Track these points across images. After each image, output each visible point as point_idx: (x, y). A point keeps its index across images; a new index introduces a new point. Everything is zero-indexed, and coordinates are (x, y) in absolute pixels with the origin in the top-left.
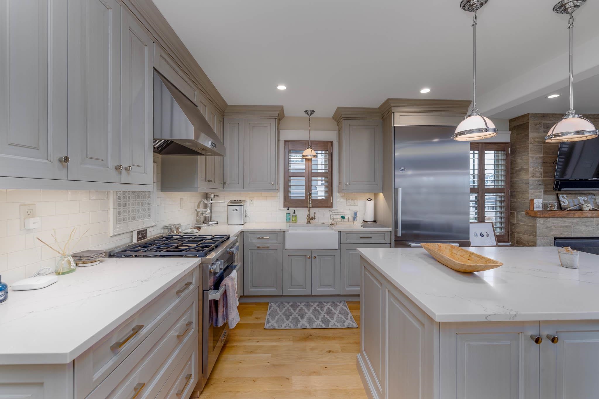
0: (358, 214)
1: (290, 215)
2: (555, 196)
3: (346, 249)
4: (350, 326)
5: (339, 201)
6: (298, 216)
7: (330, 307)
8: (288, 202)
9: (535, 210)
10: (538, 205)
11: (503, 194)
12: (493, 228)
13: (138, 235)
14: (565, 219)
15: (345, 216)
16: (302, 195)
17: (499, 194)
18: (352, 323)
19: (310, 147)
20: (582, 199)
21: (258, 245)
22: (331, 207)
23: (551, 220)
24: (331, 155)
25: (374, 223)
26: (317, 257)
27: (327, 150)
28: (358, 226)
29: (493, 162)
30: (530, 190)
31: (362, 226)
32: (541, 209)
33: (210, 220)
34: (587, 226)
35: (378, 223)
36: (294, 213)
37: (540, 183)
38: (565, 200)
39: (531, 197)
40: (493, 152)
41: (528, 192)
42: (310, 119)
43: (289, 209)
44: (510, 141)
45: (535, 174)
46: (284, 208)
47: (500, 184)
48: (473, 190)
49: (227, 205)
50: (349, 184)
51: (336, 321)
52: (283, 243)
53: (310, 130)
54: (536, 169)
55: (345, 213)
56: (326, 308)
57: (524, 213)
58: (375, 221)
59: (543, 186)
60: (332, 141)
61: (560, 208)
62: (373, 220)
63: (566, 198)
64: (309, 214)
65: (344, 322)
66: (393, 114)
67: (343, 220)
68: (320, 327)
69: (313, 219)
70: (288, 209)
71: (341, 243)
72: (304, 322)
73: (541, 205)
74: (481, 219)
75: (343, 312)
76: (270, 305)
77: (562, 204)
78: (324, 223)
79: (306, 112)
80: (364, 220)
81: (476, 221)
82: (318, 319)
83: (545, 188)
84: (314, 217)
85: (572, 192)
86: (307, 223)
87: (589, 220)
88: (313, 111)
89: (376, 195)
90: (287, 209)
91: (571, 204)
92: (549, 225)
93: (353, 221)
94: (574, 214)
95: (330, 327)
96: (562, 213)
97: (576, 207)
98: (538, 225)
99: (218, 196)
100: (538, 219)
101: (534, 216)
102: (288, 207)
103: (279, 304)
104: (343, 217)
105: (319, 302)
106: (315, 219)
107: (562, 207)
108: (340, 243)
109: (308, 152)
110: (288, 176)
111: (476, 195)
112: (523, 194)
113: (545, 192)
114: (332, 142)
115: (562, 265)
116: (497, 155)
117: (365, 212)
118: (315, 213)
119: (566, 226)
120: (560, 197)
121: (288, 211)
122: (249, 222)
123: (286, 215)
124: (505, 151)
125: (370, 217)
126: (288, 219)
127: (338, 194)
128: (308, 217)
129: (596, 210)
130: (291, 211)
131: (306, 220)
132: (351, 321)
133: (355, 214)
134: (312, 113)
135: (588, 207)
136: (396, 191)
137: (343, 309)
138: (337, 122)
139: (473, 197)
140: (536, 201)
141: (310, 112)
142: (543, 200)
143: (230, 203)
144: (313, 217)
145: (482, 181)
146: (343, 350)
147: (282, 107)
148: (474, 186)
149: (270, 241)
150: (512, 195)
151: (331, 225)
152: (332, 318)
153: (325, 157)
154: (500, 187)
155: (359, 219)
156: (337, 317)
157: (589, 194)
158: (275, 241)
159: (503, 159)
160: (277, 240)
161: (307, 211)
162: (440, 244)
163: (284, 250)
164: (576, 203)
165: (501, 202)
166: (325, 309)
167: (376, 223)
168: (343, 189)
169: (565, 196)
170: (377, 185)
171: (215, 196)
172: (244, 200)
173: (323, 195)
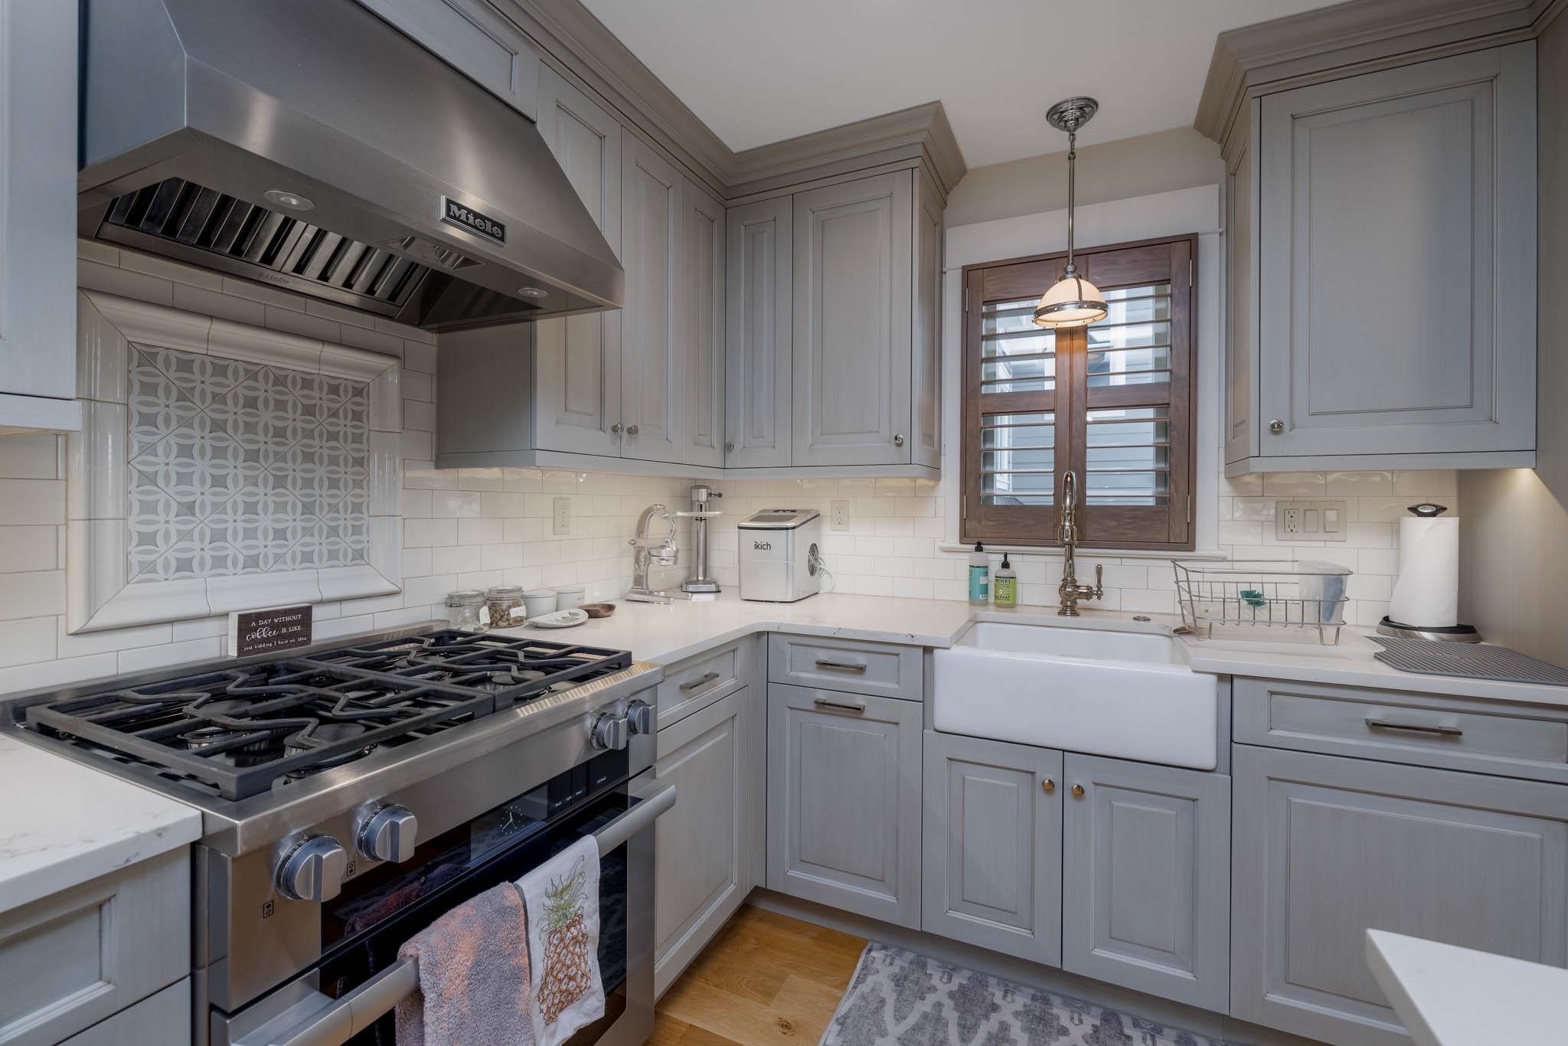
0: (1351, 588)
1: (986, 574)
3: (1269, 776)
5: (1233, 518)
6: (1019, 579)
8: (980, 522)
13: (247, 630)
15: (1269, 593)
16: (1041, 492)
19: (1072, 272)
21: (822, 696)
22: (1188, 543)
24: (1191, 298)
25: (1459, 640)
26: (1088, 787)
27: (1168, 281)
28: (1349, 655)
33: (700, 578)
35: (1493, 641)
36: (1006, 565)
42: (1073, 151)
43: (985, 547)
46: (961, 542)
49: (740, 528)
50: (1293, 428)
52: (925, 700)
53: (1071, 199)
55: (1266, 578)
58: (1465, 630)
60: (1196, 235)
62: (1452, 622)
64: (1072, 575)
67: (1247, 611)
69: (1088, 597)
70: (979, 549)
71: (1235, 740)
76: (866, 958)
78: (1147, 620)
79: (1056, 115)
80: (1386, 619)
84: (1095, 589)
86: (1062, 612)
89: (1473, 483)
90: (971, 548)
93: (1319, 626)
99: (720, 495)
102: (977, 540)
103: (906, 965)
104: (1254, 599)
106: (1099, 598)
108: (1229, 739)
109: (1063, 291)
110: (978, 411)
114: (1191, 241)
117: (1396, 576)
118: (1099, 572)
121: (979, 558)
122: (830, 593)
123: (971, 572)
125: (1429, 606)
126: (977, 590)
127: (1226, 486)
128: (1065, 585)
130: (992, 556)
131: (1056, 600)
134: (1084, 116)
138: (1220, 142)
141: (1076, 111)
143: (751, 521)
144: (1089, 588)
147: (935, 111)
149: (870, 684)
151: (1181, 632)
155: (1360, 614)
158: (889, 686)
160: (899, 683)
161: (1063, 559)
163: (930, 734)
167: (1479, 639)
168: (1254, 453)
170: (1492, 423)
171: (710, 495)
172: (808, 512)
173: (1142, 491)
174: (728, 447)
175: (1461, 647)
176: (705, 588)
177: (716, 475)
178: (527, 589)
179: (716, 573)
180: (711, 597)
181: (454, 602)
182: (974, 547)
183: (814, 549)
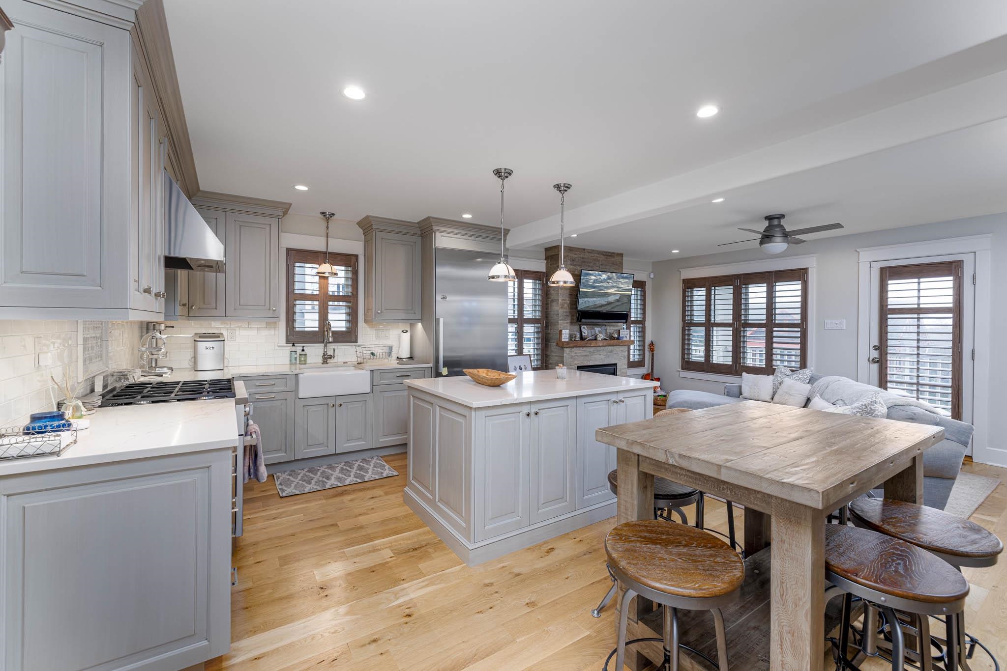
0: (393, 350)
1: (296, 354)
2: (579, 327)
3: (380, 392)
4: (390, 475)
5: (365, 333)
6: (308, 354)
7: (362, 464)
8: (293, 336)
9: (563, 340)
10: (565, 336)
11: (539, 325)
12: (531, 360)
14: (585, 349)
15: (376, 352)
16: (314, 326)
17: (536, 325)
18: (391, 472)
19: (328, 262)
20: (597, 329)
21: (258, 396)
22: (356, 341)
23: (575, 350)
24: (355, 273)
25: (410, 360)
26: (343, 404)
27: (351, 266)
28: (393, 363)
29: (531, 291)
30: (560, 321)
31: (398, 363)
32: (568, 340)
33: (154, 366)
34: (600, 354)
35: (416, 359)
36: (303, 350)
37: (568, 314)
38: (586, 331)
39: (560, 327)
40: (531, 281)
41: (558, 322)
42: (328, 224)
43: (295, 345)
44: (545, 271)
45: (564, 305)
46: (287, 343)
47: (537, 314)
48: (511, 321)
49: (195, 341)
50: (382, 312)
51: (372, 474)
52: (296, 390)
53: (327, 237)
54: (564, 300)
55: (376, 349)
56: (356, 465)
57: (555, 344)
58: (411, 358)
59: (570, 318)
60: (358, 255)
61: (582, 338)
62: (409, 356)
63: (586, 328)
64: (326, 352)
65: (382, 473)
66: (434, 233)
67: (372, 357)
68: (354, 482)
69: (331, 358)
72: (333, 482)
73: (568, 336)
74: (520, 352)
75: (379, 466)
77: (583, 334)
78: (347, 363)
79: (323, 214)
80: (398, 358)
81: (516, 354)
82: (350, 476)
83: (571, 320)
84: (333, 356)
85: (590, 323)
86: (323, 363)
87: (602, 348)
88: (333, 214)
89: (412, 326)
91: (590, 334)
92: (573, 355)
93: (388, 358)
94: (591, 344)
95: (366, 480)
96: (583, 342)
97: (593, 337)
98: (565, 355)
99: (173, 327)
100: (565, 349)
101: (562, 346)
102: (292, 342)
103: (289, 472)
104: (373, 354)
105: (346, 462)
106: (334, 358)
107: (583, 337)
108: (373, 385)
109: (326, 268)
110: (292, 297)
111: (516, 326)
112: (555, 325)
113: (571, 323)
114: (356, 256)
115: (558, 378)
116: (535, 284)
117: (399, 347)
118: (334, 350)
119: (586, 355)
120: (582, 327)
121: (293, 349)
122: (227, 366)
123: (290, 353)
124: (541, 280)
125: (405, 354)
126: (292, 359)
127: (365, 325)
128: (324, 355)
129: (606, 339)
130: (298, 347)
131: (320, 360)
132: (390, 471)
133: (391, 348)
134: (331, 217)
135: (601, 337)
136: (437, 322)
137: (378, 463)
138: (364, 230)
139: (512, 328)
140: (564, 332)
141: (329, 215)
142: (569, 331)
143: (200, 338)
144: (331, 355)
145: (521, 311)
146: (386, 494)
148: (514, 316)
149: (276, 389)
150: (547, 326)
151: (360, 363)
152: (367, 472)
153: (346, 273)
154: (537, 318)
155: (394, 355)
156: (372, 471)
157: (603, 325)
158: (283, 388)
159: (540, 289)
160: (286, 386)
161: (323, 347)
162: (478, 370)
163: (297, 400)
164: (593, 334)
165: (537, 333)
166: (355, 467)
168: (374, 318)
169: (585, 327)
170: (415, 313)
171: (166, 327)
173: (343, 326)
174: (190, 307)
175: (412, 361)
182: (292, 345)
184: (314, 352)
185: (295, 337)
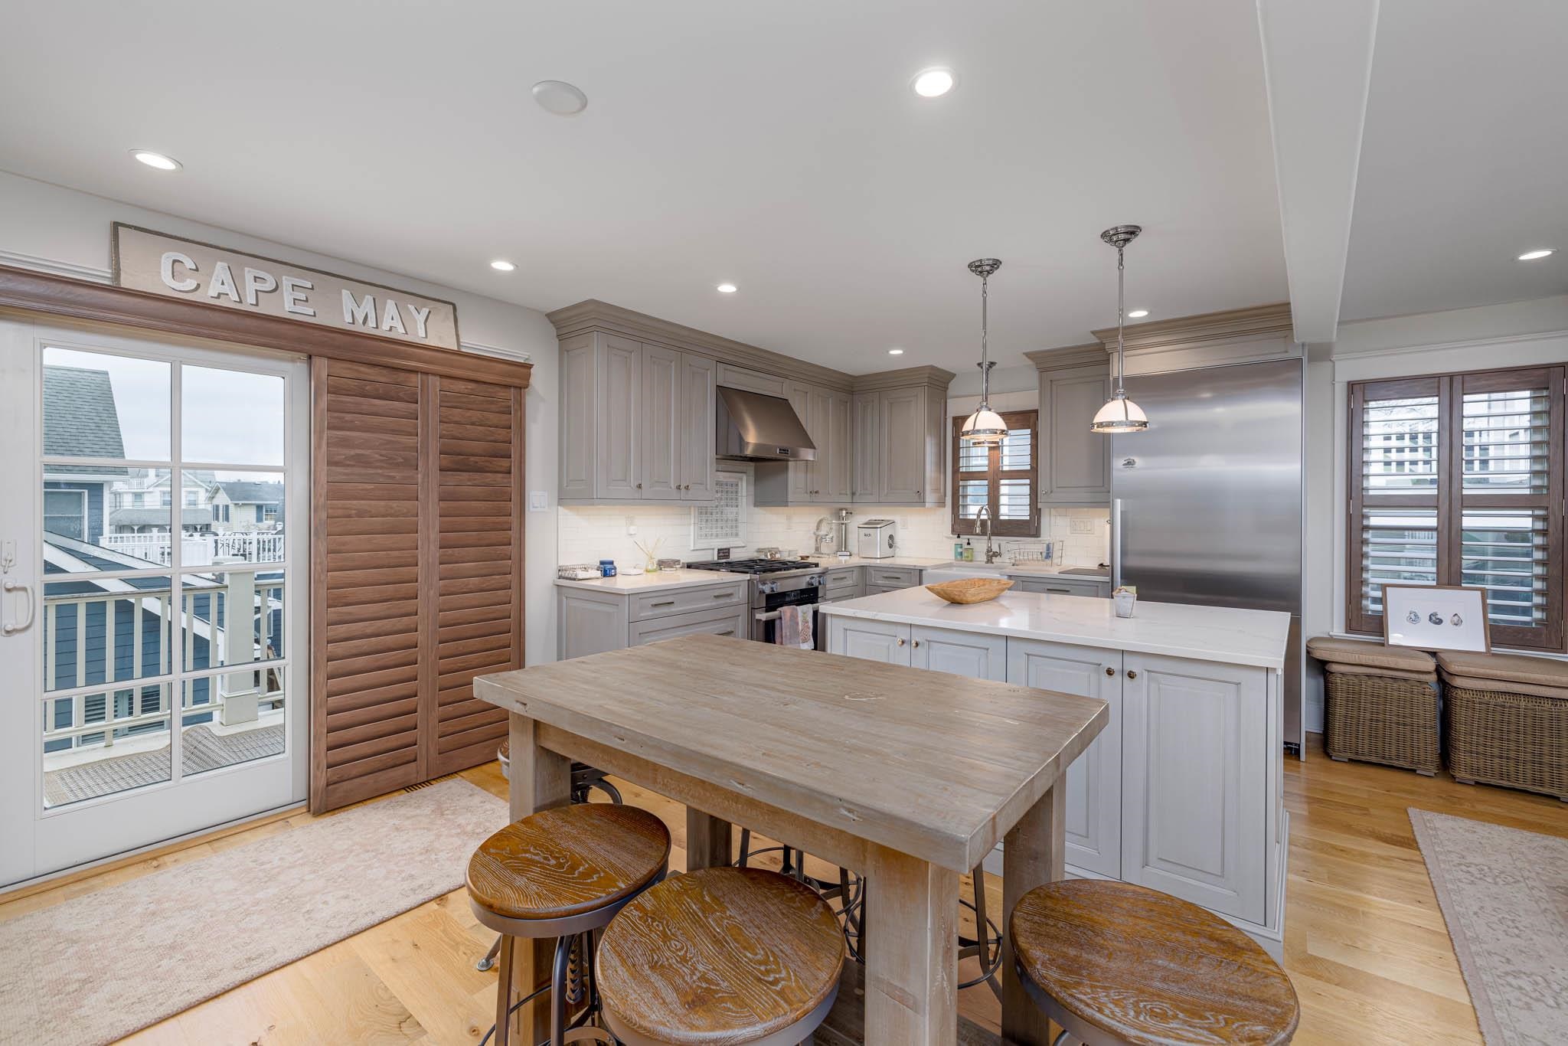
1: (961, 547)
5: (1055, 527)
6: (973, 549)
8: (959, 526)
11: (1539, 513)
13: (719, 553)
17: (1537, 512)
22: (1037, 535)
24: (1035, 436)
27: (1029, 428)
33: (843, 549)
36: (969, 544)
43: (961, 536)
46: (952, 534)
49: (859, 528)
50: (1051, 492)
60: (1037, 410)
64: (991, 547)
69: (996, 556)
70: (959, 537)
84: (999, 553)
86: (987, 562)
90: (956, 536)
99: (851, 513)
102: (958, 533)
106: (1000, 556)
110: (960, 477)
114: (1036, 412)
115: (1119, 616)
118: (1003, 546)
121: (959, 541)
122: (897, 554)
123: (956, 546)
126: (958, 554)
128: (988, 551)
130: (964, 539)
131: (985, 558)
134: (990, 366)
143: (864, 524)
144: (997, 552)
149: (901, 584)
158: (907, 584)
160: (910, 583)
161: (988, 541)
171: (847, 514)
172: (888, 521)
173: (1023, 513)
174: (853, 494)
176: (845, 553)
177: (848, 506)
178: (780, 549)
179: (850, 548)
180: (848, 557)
181: (759, 551)
183: (891, 537)
184: (980, 545)
185: (962, 527)
